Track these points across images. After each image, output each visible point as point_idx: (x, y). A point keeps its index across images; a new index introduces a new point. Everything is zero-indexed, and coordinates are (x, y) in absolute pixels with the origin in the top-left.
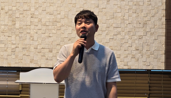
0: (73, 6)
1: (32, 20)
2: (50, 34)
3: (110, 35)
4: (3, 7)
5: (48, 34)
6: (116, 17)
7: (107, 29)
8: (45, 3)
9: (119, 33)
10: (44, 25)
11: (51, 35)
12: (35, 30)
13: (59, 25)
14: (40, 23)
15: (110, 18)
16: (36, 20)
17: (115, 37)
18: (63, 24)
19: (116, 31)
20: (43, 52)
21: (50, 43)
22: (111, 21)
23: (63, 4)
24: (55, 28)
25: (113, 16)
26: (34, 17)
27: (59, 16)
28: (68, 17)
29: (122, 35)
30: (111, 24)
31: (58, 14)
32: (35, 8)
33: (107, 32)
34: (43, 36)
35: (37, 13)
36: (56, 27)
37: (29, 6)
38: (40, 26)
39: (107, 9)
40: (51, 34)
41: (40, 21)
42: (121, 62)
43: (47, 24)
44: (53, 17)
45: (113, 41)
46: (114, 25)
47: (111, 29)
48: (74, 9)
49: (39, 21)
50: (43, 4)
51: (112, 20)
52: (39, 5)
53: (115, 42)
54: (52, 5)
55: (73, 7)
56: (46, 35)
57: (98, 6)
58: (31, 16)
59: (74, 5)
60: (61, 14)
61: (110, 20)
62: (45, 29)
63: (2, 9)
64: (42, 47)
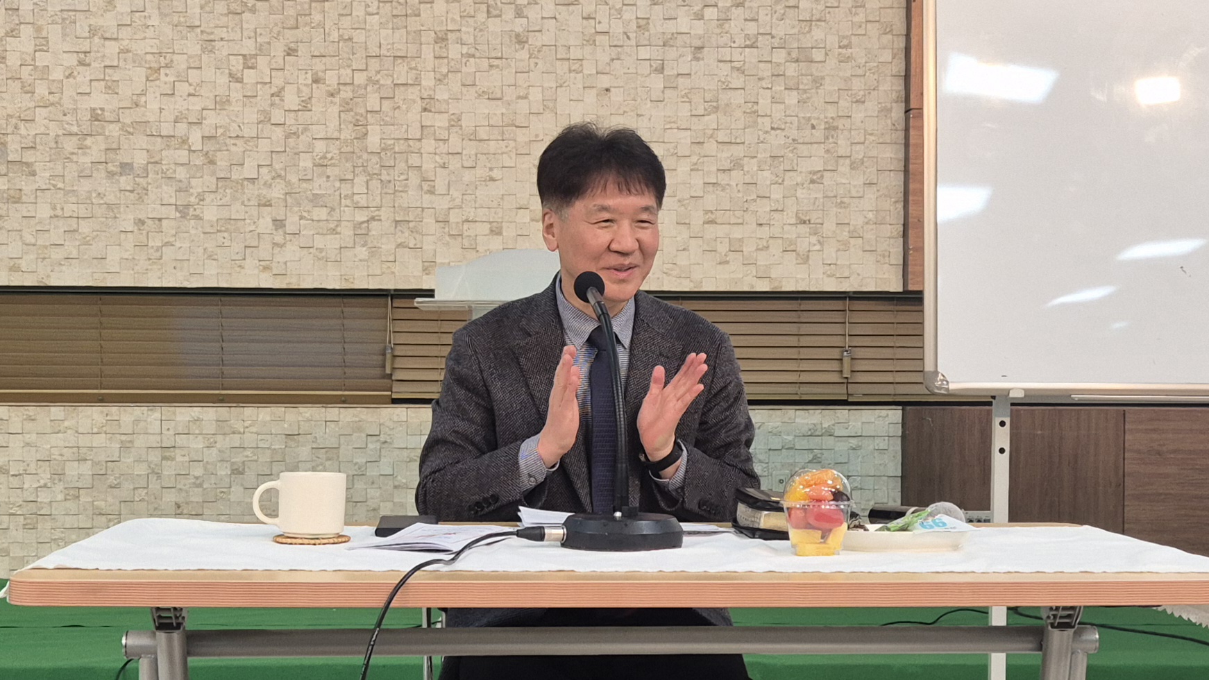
0: (573, 68)
1: (428, 119)
2: (491, 169)
3: (705, 169)
5: (488, 170)
6: (727, 105)
7: (696, 148)
8: (472, 60)
9: (737, 164)
10: (472, 137)
11: (496, 174)
12: (437, 157)
14: (454, 130)
15: (706, 110)
16: (440, 121)
17: (723, 178)
18: (537, 136)
19: (726, 156)
20: (469, 236)
21: (495, 204)
22: (711, 120)
23: (536, 61)
24: (509, 149)
26: (433, 110)
27: (523, 106)
28: (555, 108)
29: (748, 172)
30: (711, 132)
31: (519, 97)
32: (438, 76)
34: (468, 176)
35: (442, 94)
36: (512, 144)
37: (415, 68)
38: (455, 143)
39: (693, 77)
40: (495, 171)
41: (455, 122)
42: (744, 268)
43: (482, 133)
44: (504, 111)
45: (717, 193)
46: (721, 136)
47: (710, 148)
48: (575, 78)
49: (452, 123)
50: (464, 60)
51: (713, 116)
52: (452, 64)
53: (724, 194)
54: (497, 67)
55: (570, 71)
56: (480, 172)
57: (663, 68)
58: (424, 105)
59: (577, 65)
60: (530, 97)
61: (706, 118)
62: (473, 152)
64: (464, 218)
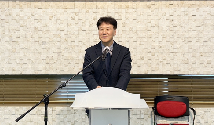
1: (124, 29)
3: (200, 41)
4: (95, 17)
5: (140, 42)
6: (206, 24)
7: (198, 35)
8: (136, 13)
9: (209, 40)
10: (136, 33)
11: (142, 43)
13: (149, 33)
15: (200, 25)
16: (127, 29)
17: (205, 44)
18: (153, 33)
19: (206, 37)
20: (135, 60)
21: (142, 51)
23: (153, 12)
24: (146, 36)
25: (203, 23)
26: (125, 26)
27: (150, 25)
28: (158, 25)
29: (212, 42)
30: (201, 31)
31: (148, 23)
32: (126, 17)
33: (197, 38)
34: (135, 44)
35: (128, 22)
37: (121, 15)
38: (131, 35)
39: (196, 16)
40: (142, 42)
41: (131, 29)
42: (212, 68)
43: (138, 32)
44: (144, 26)
45: (203, 48)
46: (204, 32)
47: (201, 35)
48: (164, 17)
49: (130, 30)
50: (134, 13)
51: (202, 27)
52: (130, 14)
53: (205, 48)
54: (142, 14)
55: (163, 15)
56: (138, 43)
57: (188, 14)
58: (123, 25)
60: (151, 22)
61: (200, 27)
62: (136, 37)
63: (94, 19)
64: (134, 55)
